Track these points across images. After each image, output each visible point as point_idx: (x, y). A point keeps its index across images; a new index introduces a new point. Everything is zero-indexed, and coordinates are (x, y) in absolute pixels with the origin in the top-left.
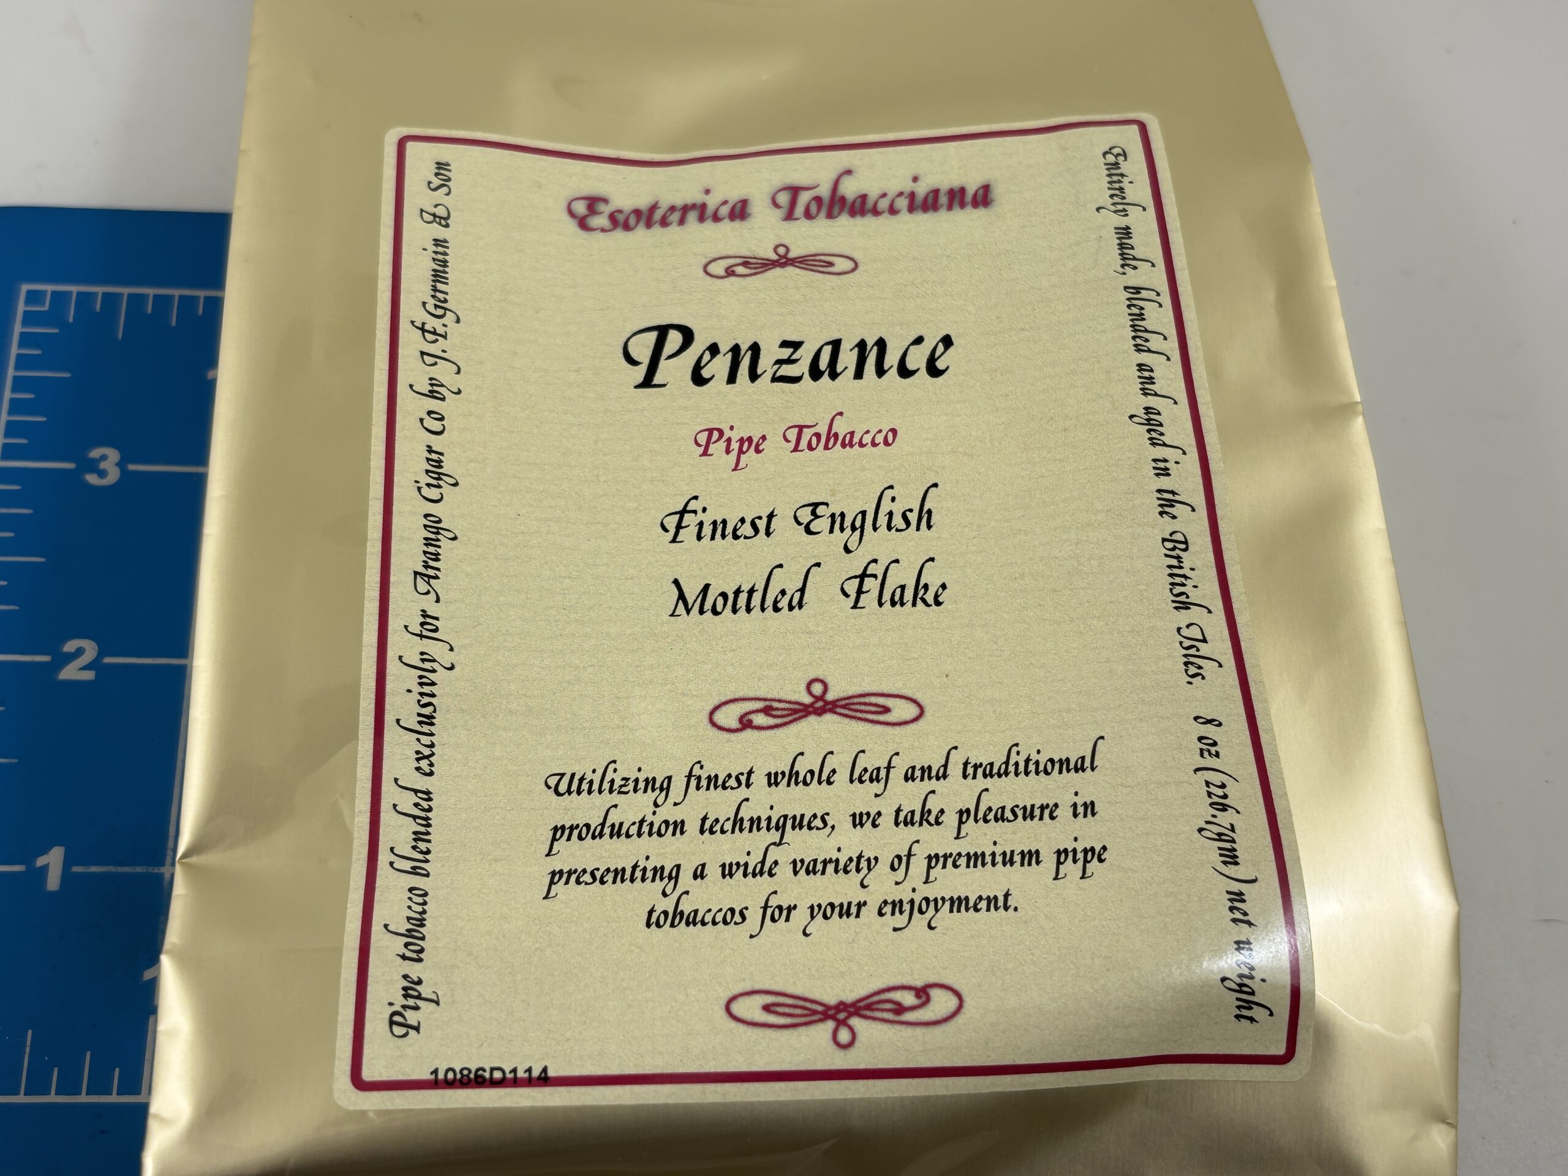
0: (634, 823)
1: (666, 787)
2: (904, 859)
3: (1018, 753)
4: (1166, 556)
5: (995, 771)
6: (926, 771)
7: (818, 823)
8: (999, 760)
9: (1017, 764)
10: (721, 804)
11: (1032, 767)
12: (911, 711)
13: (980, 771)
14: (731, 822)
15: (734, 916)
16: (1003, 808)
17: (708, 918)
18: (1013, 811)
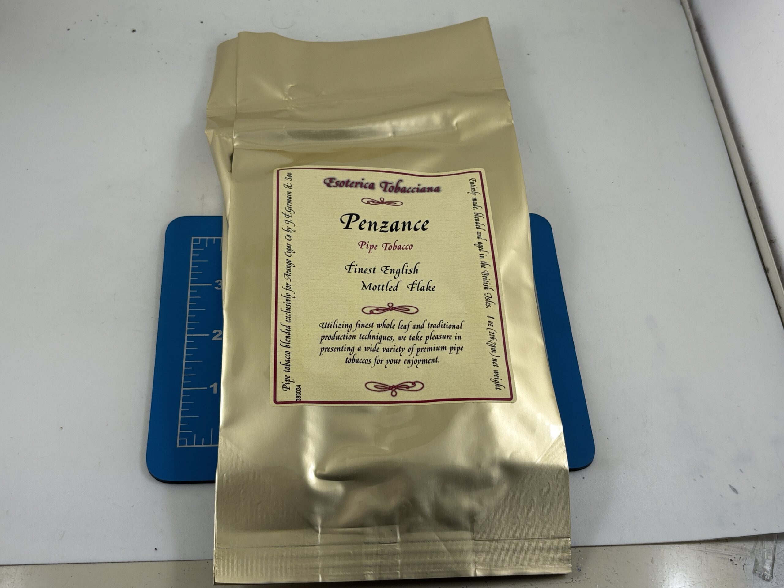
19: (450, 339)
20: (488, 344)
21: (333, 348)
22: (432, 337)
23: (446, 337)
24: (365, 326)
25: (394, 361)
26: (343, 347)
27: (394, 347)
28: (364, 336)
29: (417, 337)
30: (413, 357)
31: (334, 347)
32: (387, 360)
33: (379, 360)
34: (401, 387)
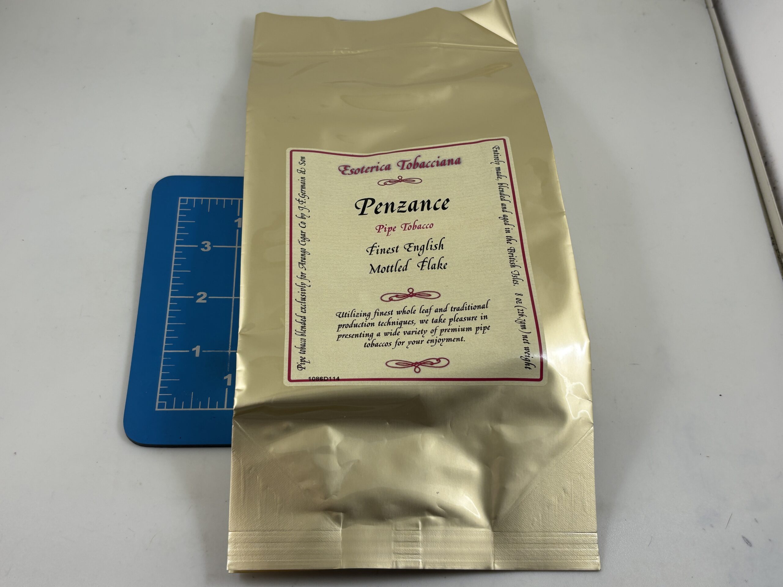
0: (360, 324)
1: (369, 315)
2: (434, 331)
3: (466, 305)
4: (509, 253)
5: (460, 309)
6: (441, 310)
7: (411, 322)
8: (461, 306)
9: (466, 307)
10: (384, 319)
11: (470, 308)
12: (437, 295)
13: (456, 309)
14: (387, 323)
15: (388, 344)
16: (462, 318)
17: (381, 345)
18: (464, 318)
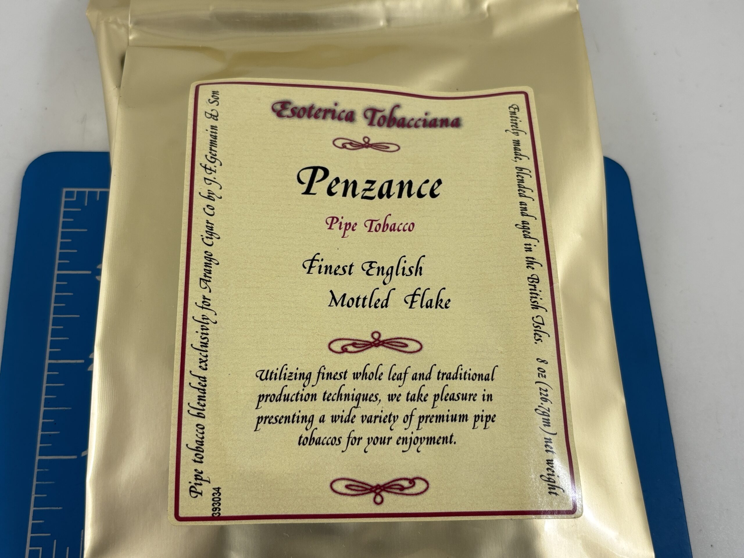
19: (474, 400)
20: (537, 411)
21: (278, 416)
22: (443, 397)
23: (468, 397)
24: (332, 376)
25: (379, 440)
26: (294, 416)
27: (380, 414)
28: (331, 394)
29: (420, 395)
30: (412, 433)
31: (280, 416)
32: (369, 439)
33: (355, 438)
34: (390, 487)
